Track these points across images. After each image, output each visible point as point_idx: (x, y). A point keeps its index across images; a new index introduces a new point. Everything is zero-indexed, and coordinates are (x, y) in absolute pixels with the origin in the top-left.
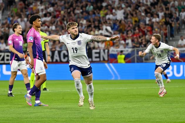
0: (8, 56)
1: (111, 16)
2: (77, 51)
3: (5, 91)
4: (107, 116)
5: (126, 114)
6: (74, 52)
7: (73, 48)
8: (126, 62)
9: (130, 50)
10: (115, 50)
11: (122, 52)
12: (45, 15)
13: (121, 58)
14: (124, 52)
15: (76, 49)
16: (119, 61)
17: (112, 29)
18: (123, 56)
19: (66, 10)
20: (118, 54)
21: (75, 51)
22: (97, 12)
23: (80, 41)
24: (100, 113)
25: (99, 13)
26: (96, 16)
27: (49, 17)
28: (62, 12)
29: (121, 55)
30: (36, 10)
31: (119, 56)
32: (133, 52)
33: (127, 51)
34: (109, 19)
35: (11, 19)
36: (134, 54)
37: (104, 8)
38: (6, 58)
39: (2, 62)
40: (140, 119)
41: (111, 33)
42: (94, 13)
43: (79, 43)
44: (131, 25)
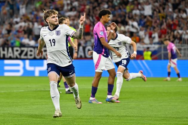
0: (31, 51)
1: (137, 12)
2: (54, 43)
3: (27, 87)
4: (133, 115)
5: (152, 112)
6: (51, 46)
7: (50, 40)
8: (153, 59)
9: (157, 47)
10: (141, 46)
11: (148, 48)
12: (71, 10)
13: (147, 55)
14: (150, 49)
15: (54, 41)
16: (145, 58)
17: (139, 25)
18: (150, 53)
19: (91, 5)
20: (144, 51)
21: (53, 44)
22: (123, 7)
23: (59, 31)
24: (126, 111)
25: (125, 9)
26: (121, 11)
27: (74, 11)
28: (88, 7)
29: (147, 51)
30: (61, 4)
31: (145, 53)
32: (160, 48)
33: (154, 47)
34: (136, 15)
35: (35, 13)
36: (161, 51)
37: (130, 3)
38: (29, 53)
39: (25, 57)
40: (166, 118)
41: (137, 29)
42: (120, 9)
43: (57, 33)
44: (158, 21)
